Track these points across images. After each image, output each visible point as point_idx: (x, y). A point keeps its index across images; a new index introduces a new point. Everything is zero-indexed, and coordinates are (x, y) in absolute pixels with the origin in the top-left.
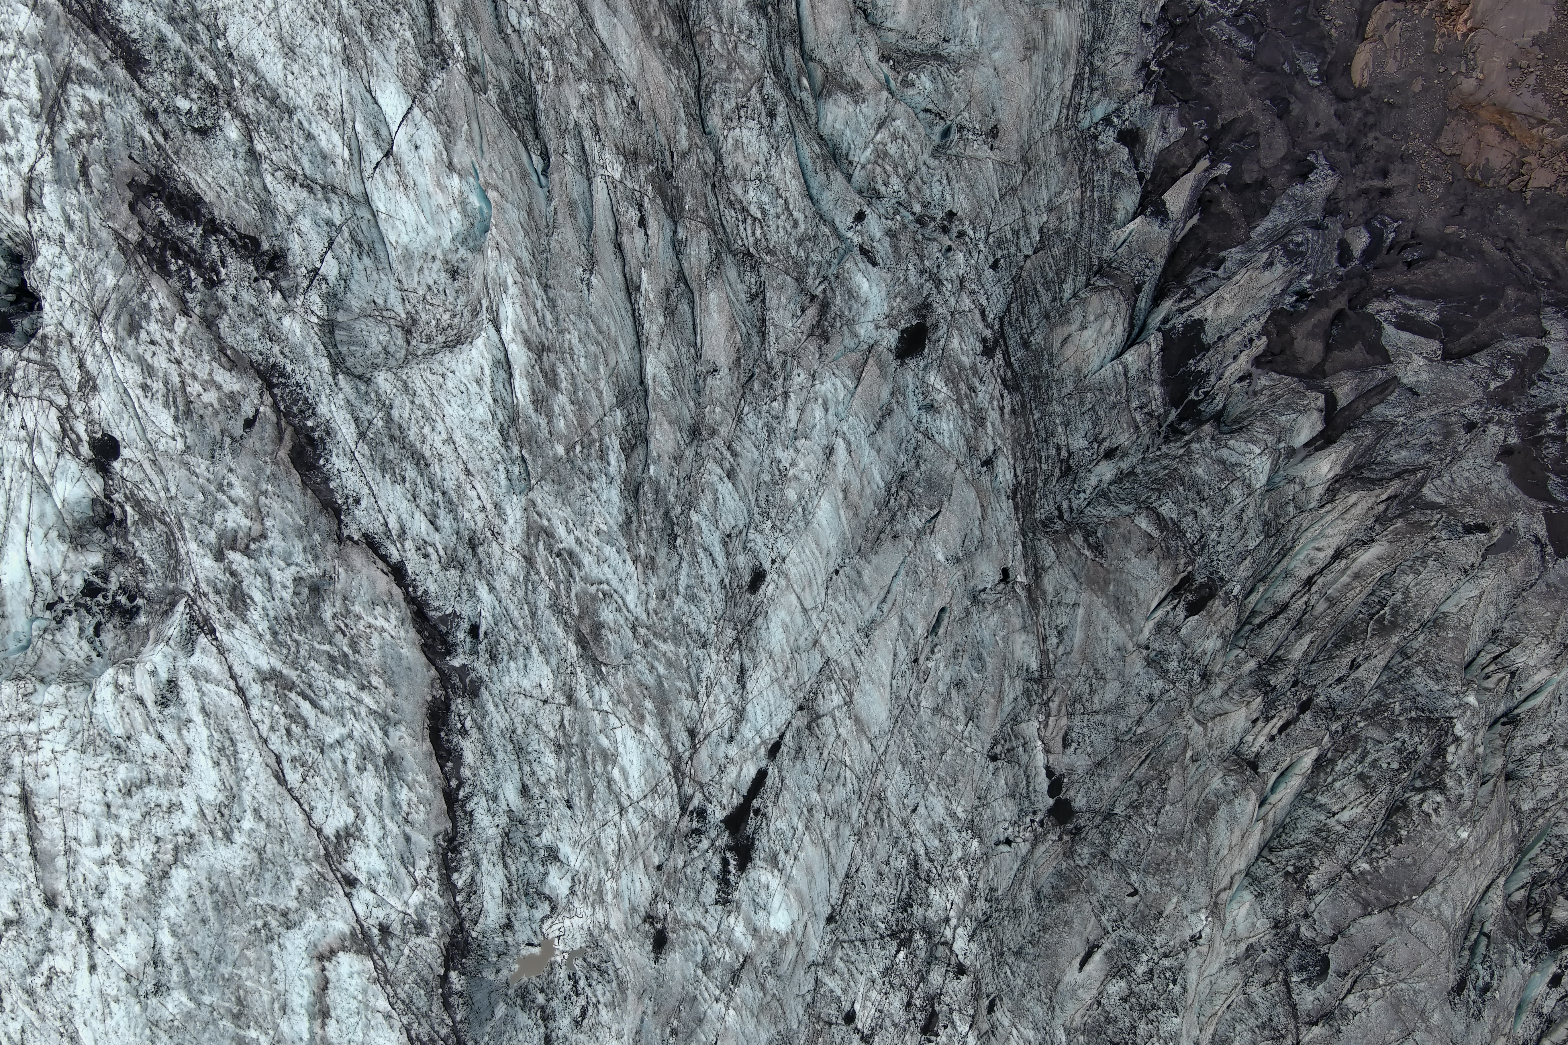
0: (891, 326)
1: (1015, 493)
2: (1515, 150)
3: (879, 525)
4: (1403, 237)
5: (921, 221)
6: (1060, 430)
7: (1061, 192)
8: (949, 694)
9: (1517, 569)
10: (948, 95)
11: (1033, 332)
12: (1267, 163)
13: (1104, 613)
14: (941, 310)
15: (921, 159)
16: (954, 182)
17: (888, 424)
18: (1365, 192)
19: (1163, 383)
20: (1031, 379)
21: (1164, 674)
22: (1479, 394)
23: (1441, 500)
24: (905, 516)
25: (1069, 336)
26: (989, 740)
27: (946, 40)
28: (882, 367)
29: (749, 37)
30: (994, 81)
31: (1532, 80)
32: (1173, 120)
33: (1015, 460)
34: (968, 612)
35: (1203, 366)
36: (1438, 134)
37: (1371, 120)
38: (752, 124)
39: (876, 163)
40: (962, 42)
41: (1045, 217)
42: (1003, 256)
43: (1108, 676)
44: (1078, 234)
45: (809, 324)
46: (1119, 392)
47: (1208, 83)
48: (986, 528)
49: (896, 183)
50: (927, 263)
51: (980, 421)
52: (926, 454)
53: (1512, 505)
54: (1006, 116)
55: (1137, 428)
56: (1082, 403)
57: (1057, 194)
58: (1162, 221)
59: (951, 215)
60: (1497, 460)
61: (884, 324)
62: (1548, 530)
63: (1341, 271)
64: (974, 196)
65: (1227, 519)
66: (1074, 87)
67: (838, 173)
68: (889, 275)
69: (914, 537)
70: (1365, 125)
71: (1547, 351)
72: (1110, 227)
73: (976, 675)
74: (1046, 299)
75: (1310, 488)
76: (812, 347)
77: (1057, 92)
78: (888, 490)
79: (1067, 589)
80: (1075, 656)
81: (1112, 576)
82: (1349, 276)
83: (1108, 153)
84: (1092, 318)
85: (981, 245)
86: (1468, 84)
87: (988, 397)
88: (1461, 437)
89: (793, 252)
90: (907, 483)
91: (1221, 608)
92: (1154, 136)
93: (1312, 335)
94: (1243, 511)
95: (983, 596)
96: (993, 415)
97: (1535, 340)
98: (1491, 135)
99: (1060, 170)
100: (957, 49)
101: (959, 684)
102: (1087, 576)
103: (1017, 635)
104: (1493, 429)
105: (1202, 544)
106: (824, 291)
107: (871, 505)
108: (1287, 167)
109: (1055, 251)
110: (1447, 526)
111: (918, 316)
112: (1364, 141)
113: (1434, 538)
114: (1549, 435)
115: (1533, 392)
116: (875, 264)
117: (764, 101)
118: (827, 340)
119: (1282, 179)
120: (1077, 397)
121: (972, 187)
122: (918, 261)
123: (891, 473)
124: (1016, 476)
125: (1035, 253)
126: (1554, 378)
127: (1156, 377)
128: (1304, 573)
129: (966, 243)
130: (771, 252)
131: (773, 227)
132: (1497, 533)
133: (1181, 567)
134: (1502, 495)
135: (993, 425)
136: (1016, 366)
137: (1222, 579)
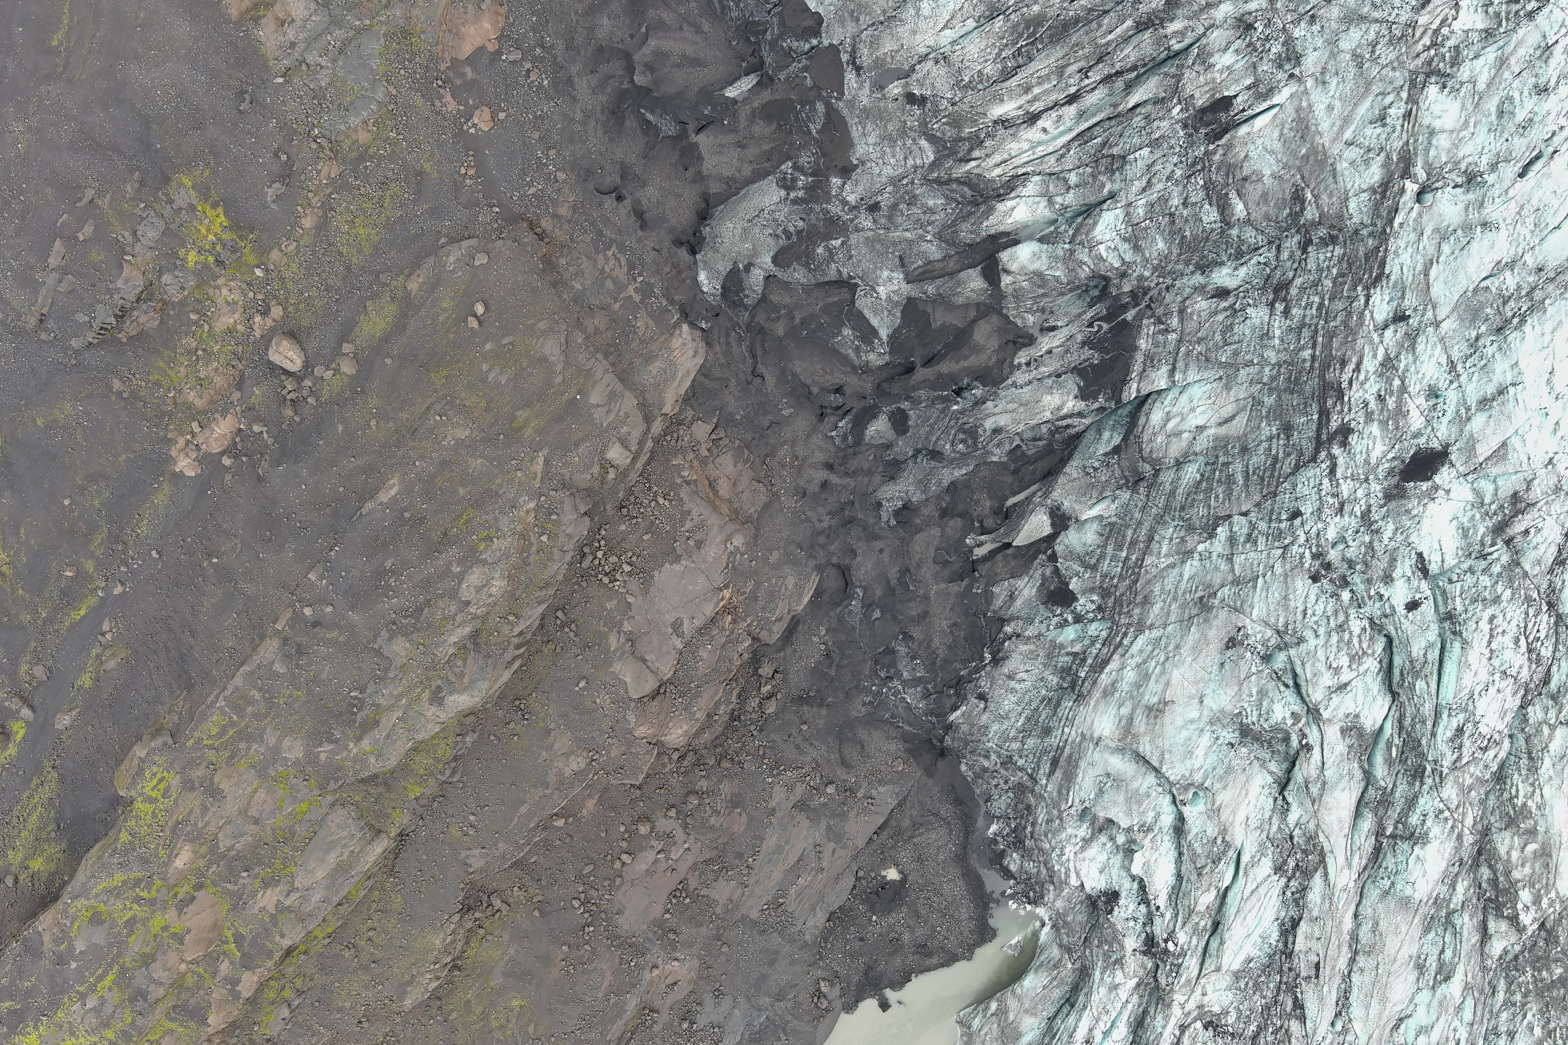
0: (1436, 488)
1: (1378, 279)
2: (711, 466)
3: (1551, 287)
4: (833, 419)
5: (1344, 582)
6: (1277, 333)
7: (1168, 566)
8: (1558, 82)
9: (888, 46)
10: (1262, 693)
11: (1270, 438)
12: (936, 531)
13: (1324, 126)
14: (1376, 488)
15: (1321, 641)
16: (1301, 609)
17: (1491, 389)
18: (847, 474)
19: (1136, 348)
20: (1301, 392)
21: (1289, 42)
22: (854, 238)
23: (923, 143)
24: (1519, 288)
25: (1220, 424)
26: (1540, 18)
27: (1232, 745)
28: (1470, 449)
29: (1441, 812)
30: (1208, 691)
31: (688, 525)
32: (998, 603)
33: (1361, 315)
34: (1494, 167)
35: (1087, 353)
36: (767, 506)
37: (822, 539)
38: (1483, 729)
39: (1364, 653)
40: (1217, 739)
41: (1201, 548)
42: (1280, 521)
43: (1348, 57)
44: (1160, 520)
45: (1528, 517)
46: (1188, 354)
47: (955, 624)
48: (1432, 251)
49: (1356, 626)
50: (1367, 538)
51: (1388, 364)
52: (1464, 346)
53: (866, 114)
54: (1212, 654)
55: (1181, 312)
56: (1236, 353)
57: (1172, 566)
58: (1058, 509)
59: (1315, 578)
60: (857, 166)
61: (1441, 493)
62: (843, 77)
63: (905, 405)
64: (1287, 588)
65: (1160, 186)
66: (1106, 662)
67: (1414, 655)
68: (1411, 540)
69: (1520, 263)
70: (828, 537)
71: (775, 260)
72: (1114, 519)
73: (1516, 95)
74: (1237, 468)
75: (1042, 195)
76: (1537, 491)
77: (1133, 662)
78: (1523, 321)
79: (1352, 163)
80: (1375, 89)
81: (1298, 163)
82: (898, 398)
83: (1092, 590)
84: (1185, 435)
85: (1302, 539)
86: (738, 541)
87: (1367, 386)
88: (885, 200)
89: (1508, 592)
90: (1498, 322)
91: (1197, 95)
92: (1026, 592)
93: (977, 349)
94: (1144, 190)
95: (1459, 180)
96: (1370, 365)
97: (780, 275)
98: (724, 488)
99: (1157, 589)
100: (1224, 733)
101: (1542, 91)
102: (1322, 170)
103: (1448, 127)
104: (852, 199)
105: (1194, 167)
106: (1492, 545)
107: (1551, 310)
108: (918, 521)
109: (1203, 511)
110: (936, 112)
111: (1404, 489)
112: (833, 522)
113: (953, 104)
114: (805, 175)
115: (801, 224)
116: (1420, 555)
117: (1460, 747)
118: (1515, 495)
119: (925, 511)
120: (1240, 359)
121: (1286, 598)
122: (1376, 544)
123: (1510, 339)
124: (1368, 297)
125: (1230, 516)
126: (779, 231)
127: (1139, 358)
128: (1071, 111)
129: (1318, 546)
130: (1529, 600)
131: (1514, 623)
132: (895, 89)
133: (1221, 151)
134: (869, 127)
135: (1375, 356)
136: (1315, 407)
137: (1185, 126)
